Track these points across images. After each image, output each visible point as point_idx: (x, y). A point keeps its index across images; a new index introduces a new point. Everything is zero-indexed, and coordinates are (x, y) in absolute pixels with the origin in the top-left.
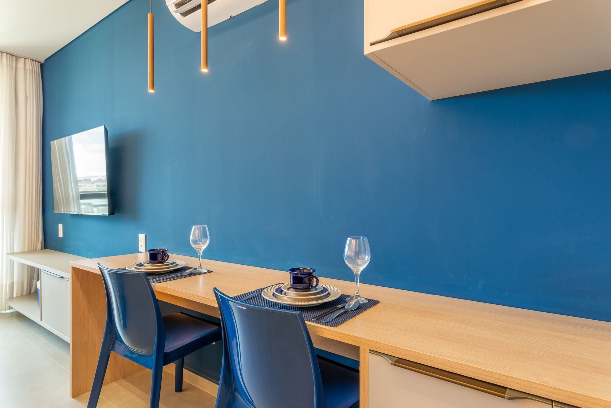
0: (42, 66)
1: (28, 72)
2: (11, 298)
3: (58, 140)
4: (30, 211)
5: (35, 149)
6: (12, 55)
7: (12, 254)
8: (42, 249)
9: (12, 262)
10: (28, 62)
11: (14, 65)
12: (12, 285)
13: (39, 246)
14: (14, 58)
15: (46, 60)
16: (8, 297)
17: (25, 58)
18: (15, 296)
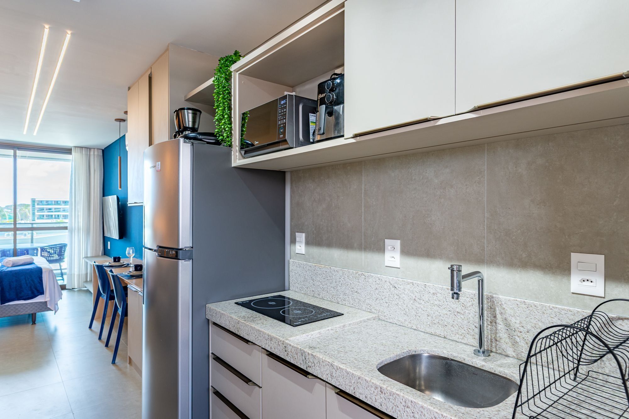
0: (103, 151)
1: (96, 156)
2: (86, 281)
3: (112, 196)
4: (96, 234)
5: (98, 199)
6: (88, 148)
7: (87, 257)
8: (102, 255)
9: (87, 263)
10: (96, 150)
11: (89, 153)
12: (87, 274)
13: (100, 254)
14: (89, 149)
15: (105, 148)
16: (85, 281)
17: (94, 149)
18: (88, 280)
